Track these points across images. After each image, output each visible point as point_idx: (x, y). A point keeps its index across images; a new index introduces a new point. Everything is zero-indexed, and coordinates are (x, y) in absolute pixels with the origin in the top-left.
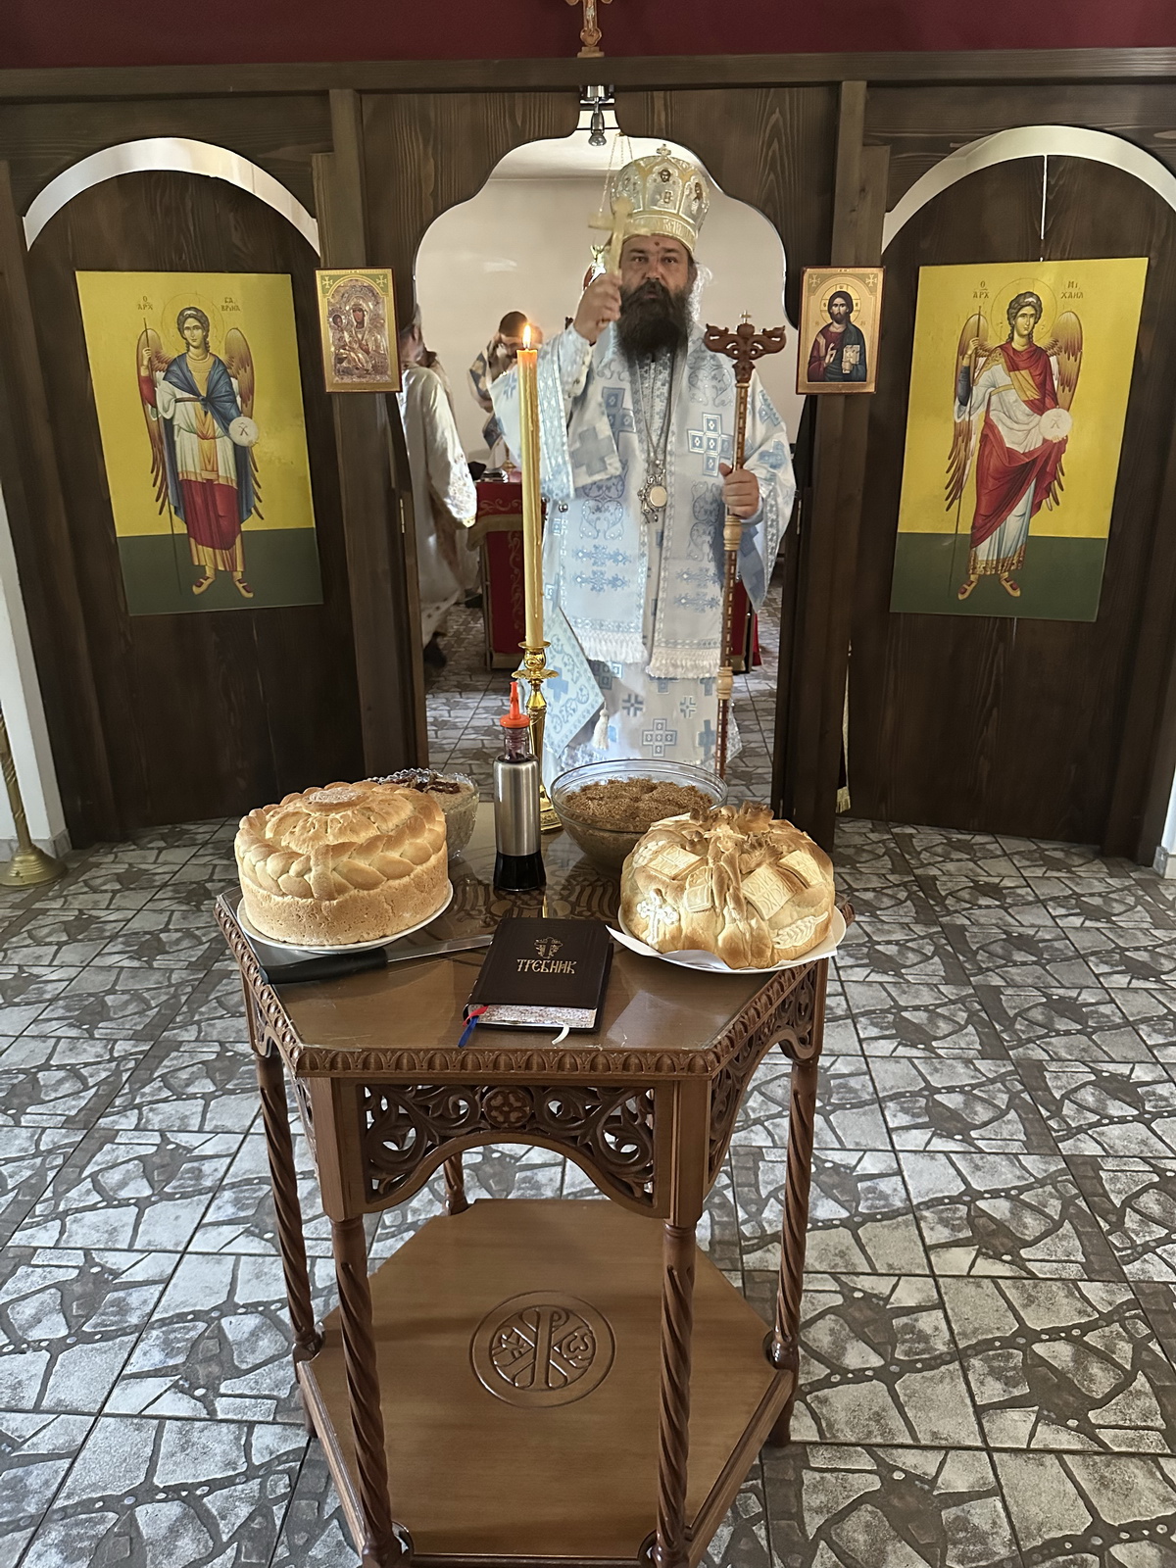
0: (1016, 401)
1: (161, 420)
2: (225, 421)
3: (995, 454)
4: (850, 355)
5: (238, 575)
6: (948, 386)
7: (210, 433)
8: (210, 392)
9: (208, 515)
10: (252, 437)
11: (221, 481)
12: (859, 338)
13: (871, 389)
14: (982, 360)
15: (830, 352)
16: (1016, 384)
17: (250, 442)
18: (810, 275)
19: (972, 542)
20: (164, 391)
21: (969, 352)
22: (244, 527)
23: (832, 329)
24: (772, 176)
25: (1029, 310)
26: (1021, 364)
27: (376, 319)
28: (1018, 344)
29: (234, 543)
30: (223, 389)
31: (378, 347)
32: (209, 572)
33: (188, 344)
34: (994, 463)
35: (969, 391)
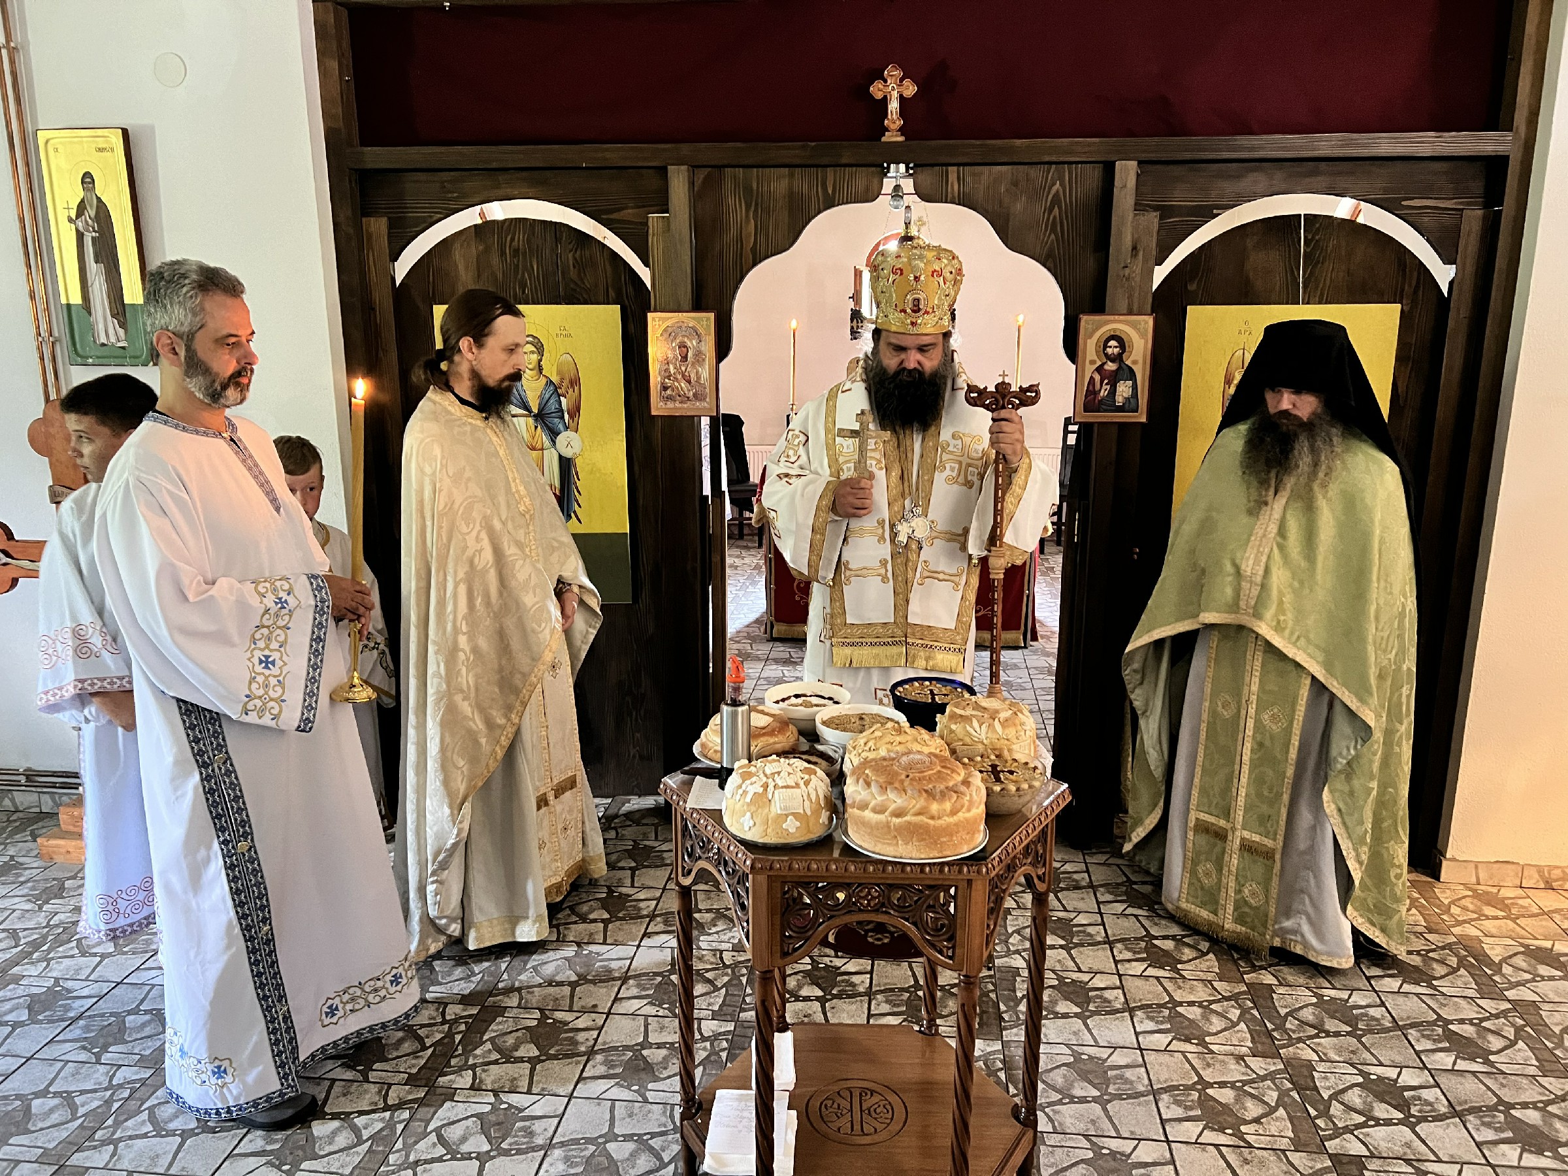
2: (553, 434)
4: (1124, 390)
6: (1217, 410)
7: (539, 446)
8: (541, 410)
10: (577, 450)
12: (1131, 375)
13: (1144, 419)
15: (1104, 387)
17: (574, 454)
18: (1086, 321)
21: (1238, 382)
23: (1106, 367)
24: (1053, 236)
27: (698, 354)
30: (552, 406)
31: (699, 378)
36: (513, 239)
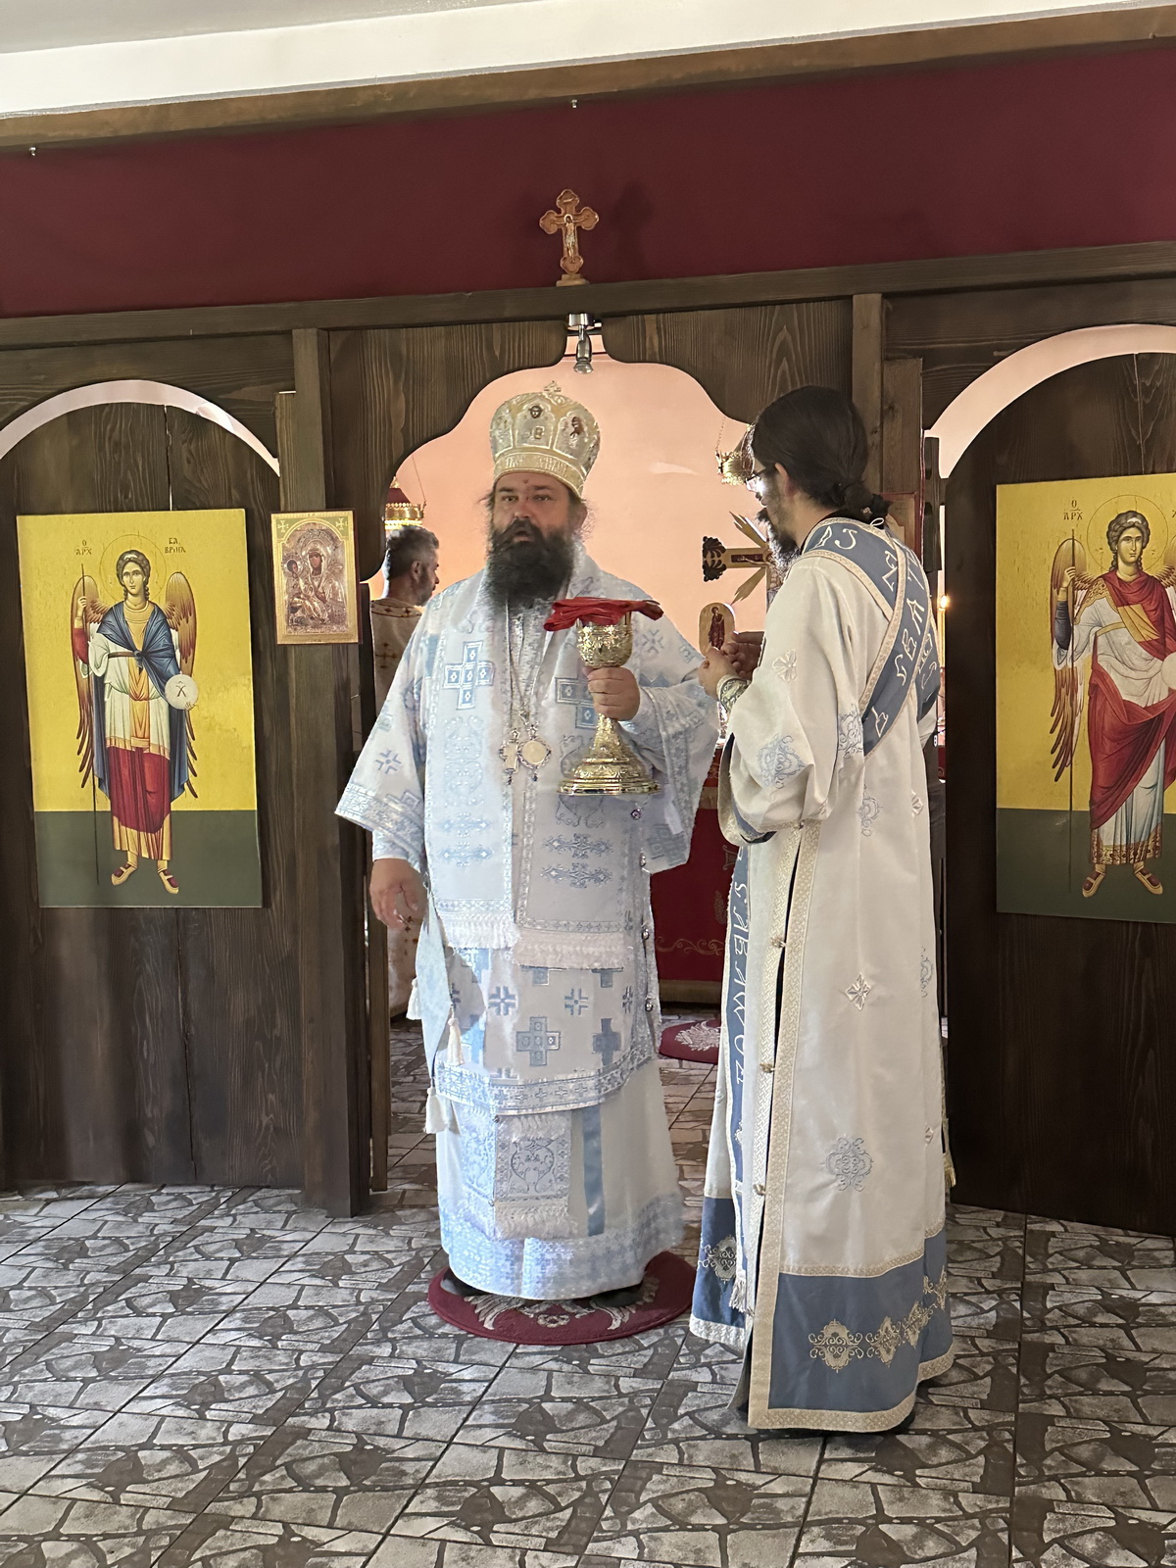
0: (1129, 643)
1: (92, 679)
2: (162, 679)
3: (1108, 706)
5: (163, 865)
6: (1042, 626)
7: (144, 694)
8: (146, 647)
9: (135, 789)
10: (191, 698)
11: (153, 750)
14: (1081, 594)
16: (1128, 623)
17: (188, 704)
19: (1092, 822)
20: (98, 644)
21: (1065, 584)
22: (175, 806)
25: (1132, 532)
26: (1131, 597)
27: (335, 564)
28: (1124, 573)
29: (161, 826)
30: (161, 642)
31: (335, 594)
32: (131, 859)
33: (127, 591)
34: (1108, 720)
35: (1068, 633)
36: (112, 430)
